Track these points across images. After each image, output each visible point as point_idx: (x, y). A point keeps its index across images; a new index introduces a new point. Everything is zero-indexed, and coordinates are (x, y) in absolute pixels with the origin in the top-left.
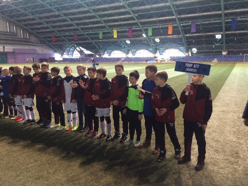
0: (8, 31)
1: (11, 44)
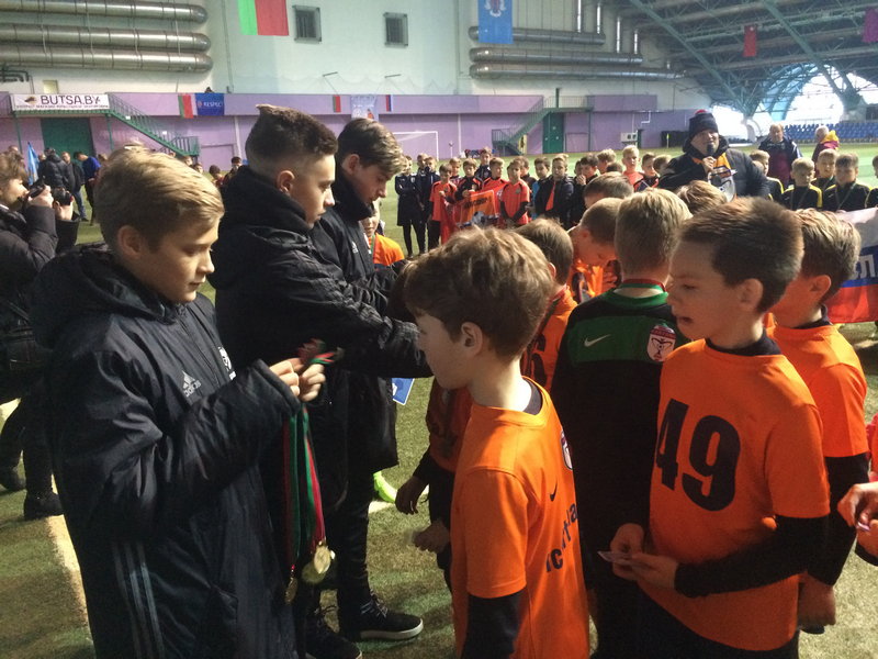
0: (579, 28)
1: (582, 78)
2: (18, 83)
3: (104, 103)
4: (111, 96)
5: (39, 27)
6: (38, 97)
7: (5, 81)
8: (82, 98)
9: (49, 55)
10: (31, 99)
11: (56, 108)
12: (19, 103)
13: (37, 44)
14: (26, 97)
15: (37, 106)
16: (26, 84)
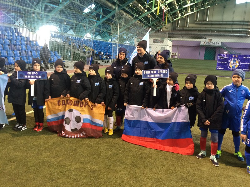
2: (203, 39)
3: (220, 44)
4: (222, 42)
5: (210, 28)
6: (206, 42)
7: (201, 39)
8: (215, 43)
9: (211, 34)
10: (204, 43)
11: (209, 45)
12: (202, 43)
13: (209, 31)
14: (204, 42)
15: (205, 44)
16: (205, 39)
